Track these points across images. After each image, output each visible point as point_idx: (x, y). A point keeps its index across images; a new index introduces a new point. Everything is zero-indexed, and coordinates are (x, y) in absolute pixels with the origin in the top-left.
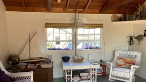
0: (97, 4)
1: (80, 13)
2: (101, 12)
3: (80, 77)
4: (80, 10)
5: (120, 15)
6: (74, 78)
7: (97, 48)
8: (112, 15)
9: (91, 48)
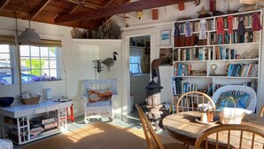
0: (55, 9)
1: (23, 19)
2: (57, 22)
3: (43, 126)
4: (24, 14)
5: (82, 30)
6: (33, 130)
7: (53, 79)
8: (72, 28)
9: (44, 79)
